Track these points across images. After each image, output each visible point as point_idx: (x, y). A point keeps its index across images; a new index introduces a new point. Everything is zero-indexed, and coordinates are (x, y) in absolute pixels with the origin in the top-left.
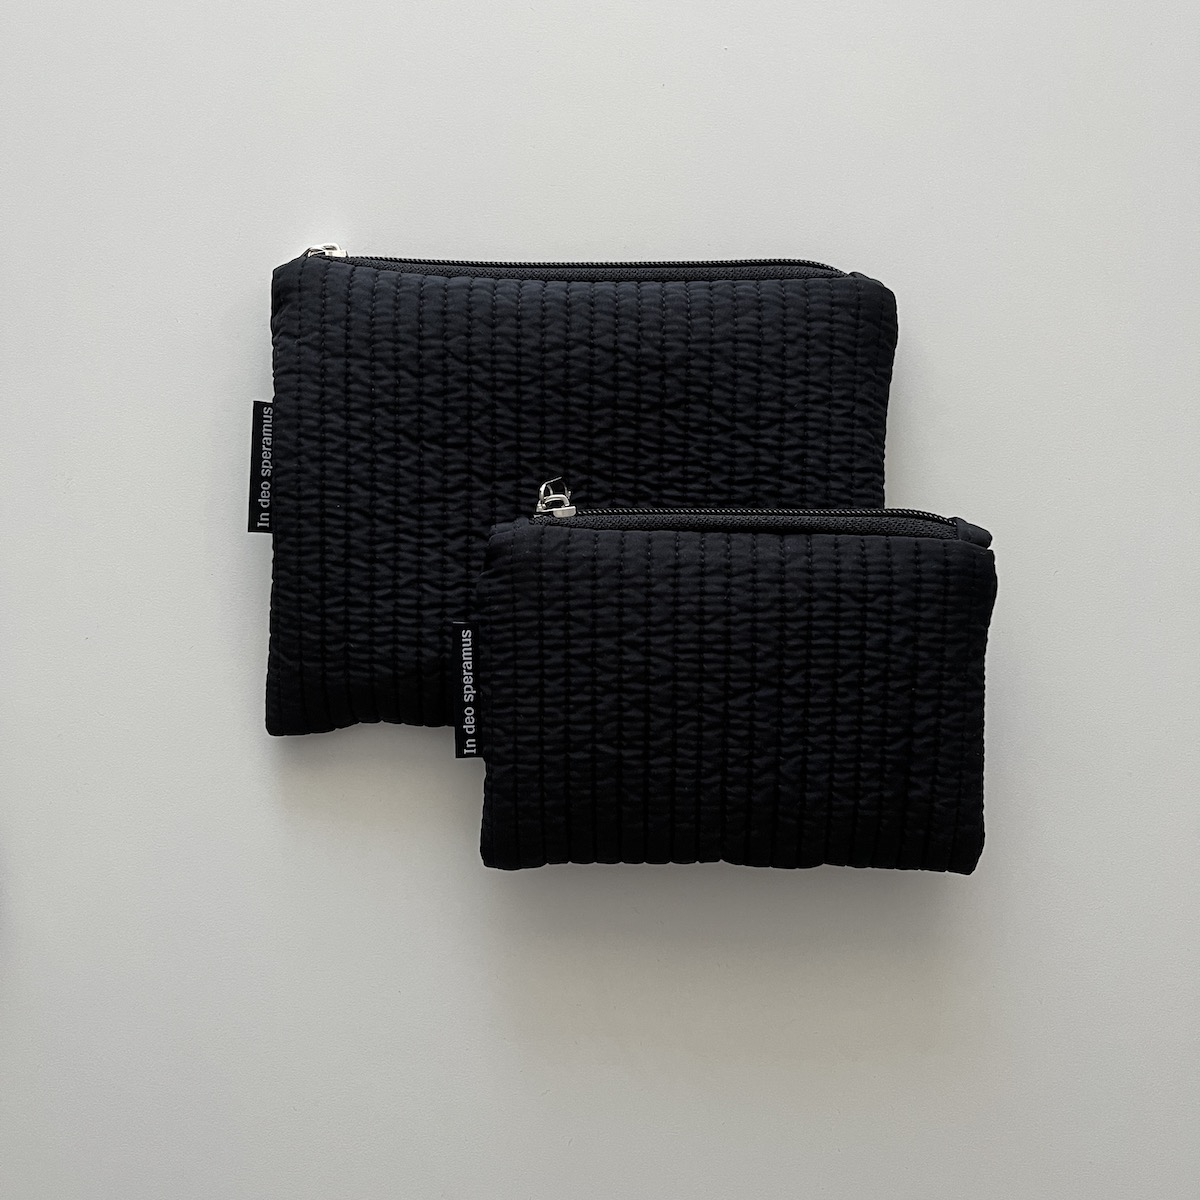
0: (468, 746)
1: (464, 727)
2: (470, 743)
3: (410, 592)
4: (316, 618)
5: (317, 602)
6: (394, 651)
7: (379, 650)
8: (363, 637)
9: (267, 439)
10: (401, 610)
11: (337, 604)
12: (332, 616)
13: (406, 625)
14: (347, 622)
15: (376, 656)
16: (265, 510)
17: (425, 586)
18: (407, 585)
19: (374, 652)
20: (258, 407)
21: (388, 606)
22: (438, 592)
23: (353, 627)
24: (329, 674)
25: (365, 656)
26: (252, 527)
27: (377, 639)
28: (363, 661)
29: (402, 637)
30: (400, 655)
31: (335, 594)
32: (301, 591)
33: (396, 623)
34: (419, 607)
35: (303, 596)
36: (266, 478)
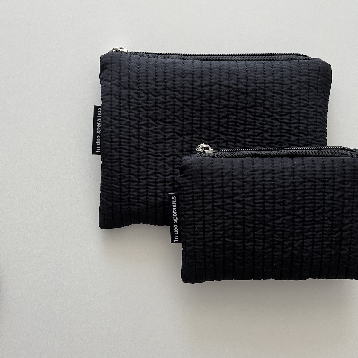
0: (176, 239)
1: (174, 232)
2: (176, 238)
3: (152, 177)
4: (119, 187)
5: (118, 180)
6: (147, 198)
7: (142, 198)
8: (136, 193)
9: (99, 120)
10: (150, 184)
11: (126, 181)
12: (124, 186)
13: (151, 189)
14: (129, 188)
15: (140, 201)
16: (98, 146)
17: (158, 175)
18: (152, 174)
19: (139, 199)
20: (96, 108)
21: (145, 182)
22: (163, 177)
23: (132, 190)
24: (123, 207)
25: (137, 201)
26: (94, 153)
27: (141, 194)
28: (136, 202)
29: (150, 194)
30: (149, 200)
31: (125, 178)
32: (112, 177)
33: (148, 188)
34: (156, 182)
35: (113, 178)
36: (99, 134)
